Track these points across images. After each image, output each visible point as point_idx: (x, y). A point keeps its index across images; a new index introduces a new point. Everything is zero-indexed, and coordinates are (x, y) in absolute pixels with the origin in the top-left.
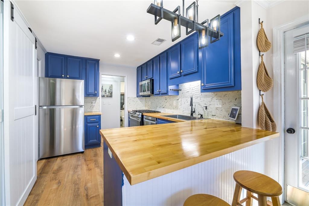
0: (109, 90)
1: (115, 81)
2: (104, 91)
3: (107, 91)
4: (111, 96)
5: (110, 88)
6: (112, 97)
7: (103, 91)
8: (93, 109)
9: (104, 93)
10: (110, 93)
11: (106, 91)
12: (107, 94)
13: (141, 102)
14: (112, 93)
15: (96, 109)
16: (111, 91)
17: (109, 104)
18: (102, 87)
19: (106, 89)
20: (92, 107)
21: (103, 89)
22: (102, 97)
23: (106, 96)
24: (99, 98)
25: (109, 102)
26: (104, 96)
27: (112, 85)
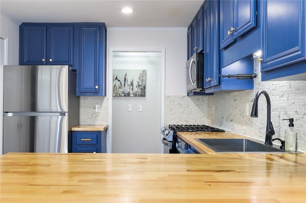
0: (138, 82)
1: (152, 63)
2: (129, 83)
3: (135, 84)
4: (143, 95)
5: (142, 78)
6: (145, 96)
7: (126, 85)
8: (96, 120)
9: (129, 89)
10: (141, 87)
11: (132, 85)
12: (136, 89)
13: (196, 108)
14: (145, 87)
15: (102, 120)
16: (143, 83)
17: (139, 112)
18: (125, 77)
19: (133, 80)
20: (95, 115)
21: (126, 81)
22: (125, 96)
23: (132, 94)
24: (108, 99)
25: (138, 106)
26: (128, 95)
27: (146, 71)
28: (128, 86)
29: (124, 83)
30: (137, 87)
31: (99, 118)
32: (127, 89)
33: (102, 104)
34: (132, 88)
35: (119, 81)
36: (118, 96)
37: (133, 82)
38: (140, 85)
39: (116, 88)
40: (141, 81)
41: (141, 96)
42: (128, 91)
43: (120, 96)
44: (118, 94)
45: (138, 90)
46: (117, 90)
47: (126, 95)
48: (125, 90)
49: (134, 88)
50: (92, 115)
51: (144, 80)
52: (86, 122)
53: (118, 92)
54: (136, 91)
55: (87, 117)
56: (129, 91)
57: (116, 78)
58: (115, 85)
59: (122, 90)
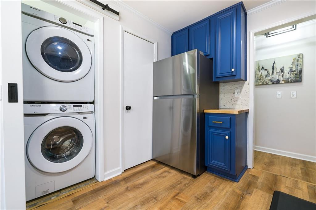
0: (291, 68)
2: (278, 70)
3: (287, 70)
4: (298, 80)
5: (296, 63)
6: (301, 81)
7: (275, 73)
8: (235, 104)
9: (279, 76)
10: (296, 72)
11: (282, 72)
12: (287, 76)
14: (301, 72)
15: (242, 104)
16: (298, 68)
17: (291, 98)
18: (273, 65)
19: (284, 67)
20: (234, 100)
21: (275, 69)
22: (273, 83)
23: (282, 81)
24: (249, 83)
25: (291, 93)
26: (278, 82)
27: (302, 54)
28: (277, 73)
29: (272, 72)
30: (290, 73)
31: (239, 103)
32: (276, 77)
33: (242, 88)
34: (283, 75)
35: (266, 70)
36: (265, 85)
37: (283, 69)
38: (293, 70)
39: (263, 78)
40: (295, 66)
41: (295, 82)
42: (277, 78)
43: (267, 84)
44: (265, 82)
45: (290, 76)
46: (263, 79)
47: (275, 82)
48: (273, 77)
49: (285, 75)
50: (232, 99)
51: (299, 65)
52: (225, 106)
53: (265, 81)
54: (287, 77)
55: (226, 102)
56: (279, 78)
57: (263, 68)
58: (261, 75)
59: (269, 78)
